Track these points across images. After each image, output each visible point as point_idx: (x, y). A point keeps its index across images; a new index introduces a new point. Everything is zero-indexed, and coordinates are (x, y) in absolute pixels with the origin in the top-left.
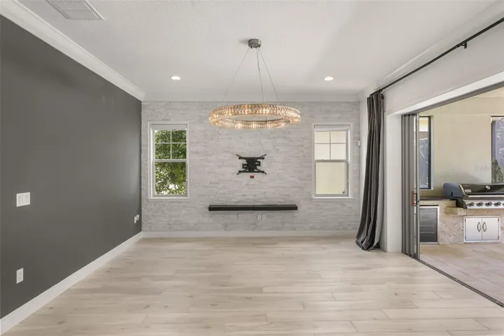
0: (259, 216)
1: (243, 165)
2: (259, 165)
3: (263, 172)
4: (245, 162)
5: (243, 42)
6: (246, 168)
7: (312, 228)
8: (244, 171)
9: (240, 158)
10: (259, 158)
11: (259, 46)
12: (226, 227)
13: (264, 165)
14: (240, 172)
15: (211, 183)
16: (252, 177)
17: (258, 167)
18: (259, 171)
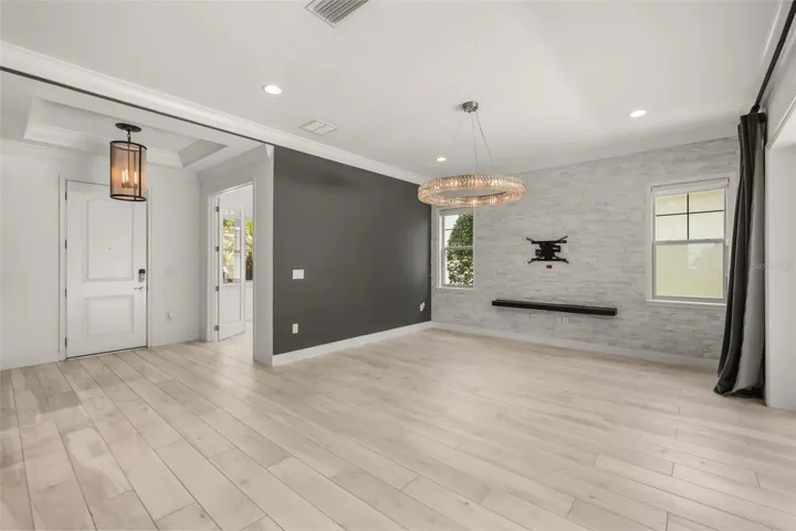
0: (559, 319)
1: (537, 251)
2: (559, 251)
3: (564, 260)
4: (538, 247)
5: (457, 109)
6: (540, 255)
7: (647, 347)
8: (539, 260)
9: (533, 242)
10: (559, 242)
11: (476, 108)
12: (515, 327)
13: (565, 251)
14: (533, 260)
15: (498, 274)
16: (549, 267)
17: (556, 254)
18: (558, 259)
